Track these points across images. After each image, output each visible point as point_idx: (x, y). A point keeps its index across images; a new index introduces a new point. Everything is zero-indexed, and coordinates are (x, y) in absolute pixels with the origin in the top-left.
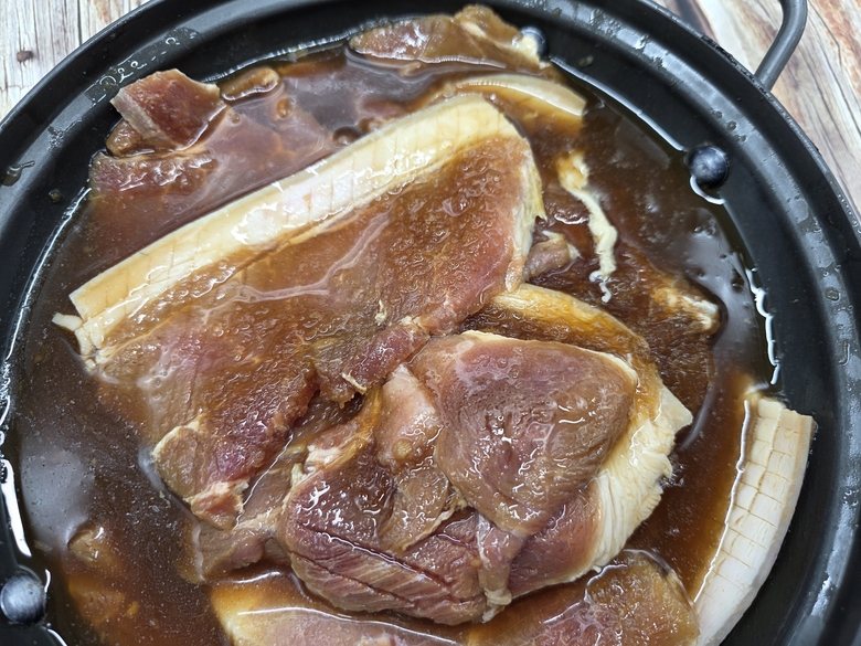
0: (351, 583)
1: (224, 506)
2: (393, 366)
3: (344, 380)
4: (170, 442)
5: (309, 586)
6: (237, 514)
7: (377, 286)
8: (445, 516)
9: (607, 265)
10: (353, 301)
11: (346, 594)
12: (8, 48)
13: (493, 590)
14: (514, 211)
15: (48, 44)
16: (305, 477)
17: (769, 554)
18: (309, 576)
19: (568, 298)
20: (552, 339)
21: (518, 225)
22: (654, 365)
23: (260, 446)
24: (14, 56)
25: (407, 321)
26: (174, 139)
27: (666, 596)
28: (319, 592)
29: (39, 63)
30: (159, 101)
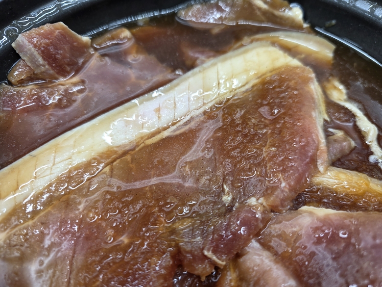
2: (247, 241)
3: (206, 257)
7: (219, 173)
10: (200, 186)
25: (253, 201)
30: (48, 45)
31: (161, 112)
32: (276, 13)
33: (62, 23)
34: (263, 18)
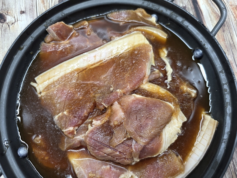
0: (102, 153)
1: (72, 133)
2: (114, 101)
3: (102, 104)
4: (59, 116)
5: (91, 153)
6: (75, 135)
7: (111, 81)
8: (125, 139)
9: (170, 79)
10: (105, 84)
11: (100, 155)
12: (18, 10)
13: (135, 157)
14: (147, 64)
15: (28, 9)
16: (91, 127)
17: (203, 153)
18: (92, 151)
19: (159, 87)
20: (154, 97)
21: (147, 67)
22: (179, 105)
23: (81, 119)
24: (19, 12)
25: (118, 90)
26: (61, 40)
27: (177, 161)
28: (94, 154)
29: (26, 15)
30: (58, 30)
31: (96, 58)
32: (145, 19)
33: (62, 22)
34: (141, 20)
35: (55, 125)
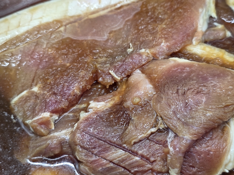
0: (104, 161)
1: (45, 123)
2: (133, 70)
3: (110, 74)
4: (22, 97)
7: (129, 38)
10: (117, 44)
14: (200, 10)
16: (87, 114)
19: (223, 51)
21: (201, 17)
23: (67, 99)
25: (143, 50)
35: (11, 115)
